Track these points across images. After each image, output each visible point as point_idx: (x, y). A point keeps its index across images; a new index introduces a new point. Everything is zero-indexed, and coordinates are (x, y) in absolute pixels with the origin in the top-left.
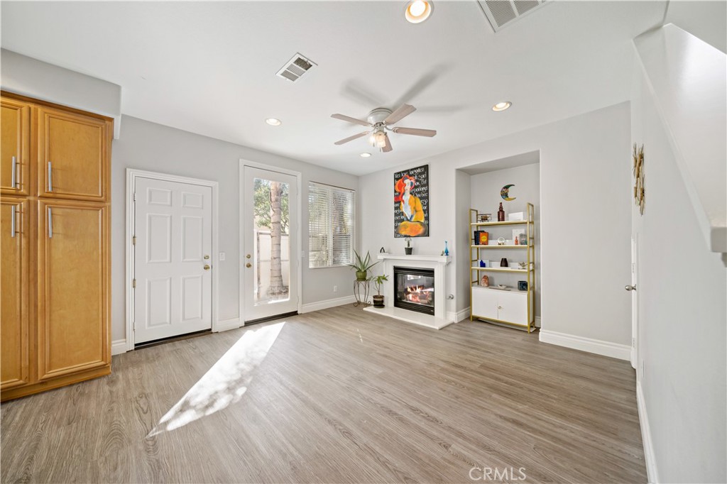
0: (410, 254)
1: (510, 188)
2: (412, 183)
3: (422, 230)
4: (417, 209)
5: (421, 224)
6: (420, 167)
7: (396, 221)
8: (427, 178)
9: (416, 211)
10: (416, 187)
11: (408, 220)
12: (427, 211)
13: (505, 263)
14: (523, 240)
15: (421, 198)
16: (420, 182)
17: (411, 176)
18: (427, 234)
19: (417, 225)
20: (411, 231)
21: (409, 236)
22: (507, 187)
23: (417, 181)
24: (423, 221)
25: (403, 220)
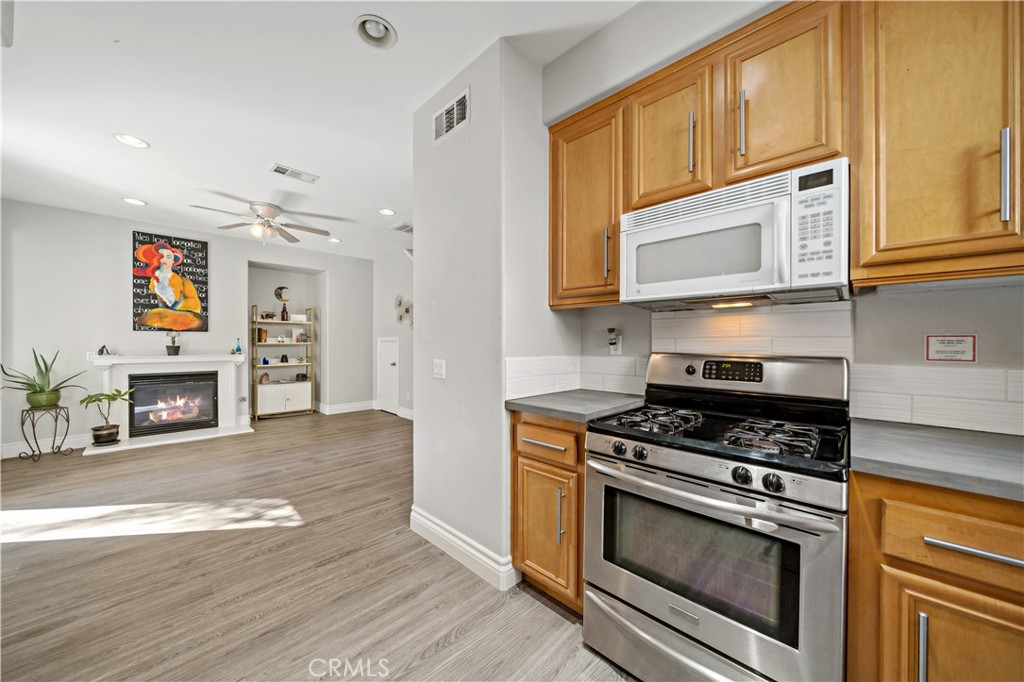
0: (177, 354)
1: (284, 291)
2: (176, 259)
3: (196, 323)
4: (188, 294)
5: (196, 314)
6: (194, 242)
7: (135, 306)
8: (206, 258)
9: (185, 297)
10: (183, 264)
11: (168, 307)
12: (204, 300)
13: (284, 359)
14: (304, 338)
15: (195, 282)
16: (194, 260)
17: (173, 246)
18: (204, 328)
19: (186, 316)
20: (175, 323)
21: (171, 330)
22: (281, 288)
23: (187, 257)
24: (198, 311)
25: (157, 306)
